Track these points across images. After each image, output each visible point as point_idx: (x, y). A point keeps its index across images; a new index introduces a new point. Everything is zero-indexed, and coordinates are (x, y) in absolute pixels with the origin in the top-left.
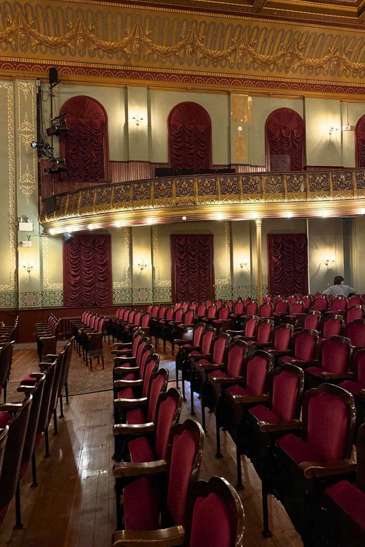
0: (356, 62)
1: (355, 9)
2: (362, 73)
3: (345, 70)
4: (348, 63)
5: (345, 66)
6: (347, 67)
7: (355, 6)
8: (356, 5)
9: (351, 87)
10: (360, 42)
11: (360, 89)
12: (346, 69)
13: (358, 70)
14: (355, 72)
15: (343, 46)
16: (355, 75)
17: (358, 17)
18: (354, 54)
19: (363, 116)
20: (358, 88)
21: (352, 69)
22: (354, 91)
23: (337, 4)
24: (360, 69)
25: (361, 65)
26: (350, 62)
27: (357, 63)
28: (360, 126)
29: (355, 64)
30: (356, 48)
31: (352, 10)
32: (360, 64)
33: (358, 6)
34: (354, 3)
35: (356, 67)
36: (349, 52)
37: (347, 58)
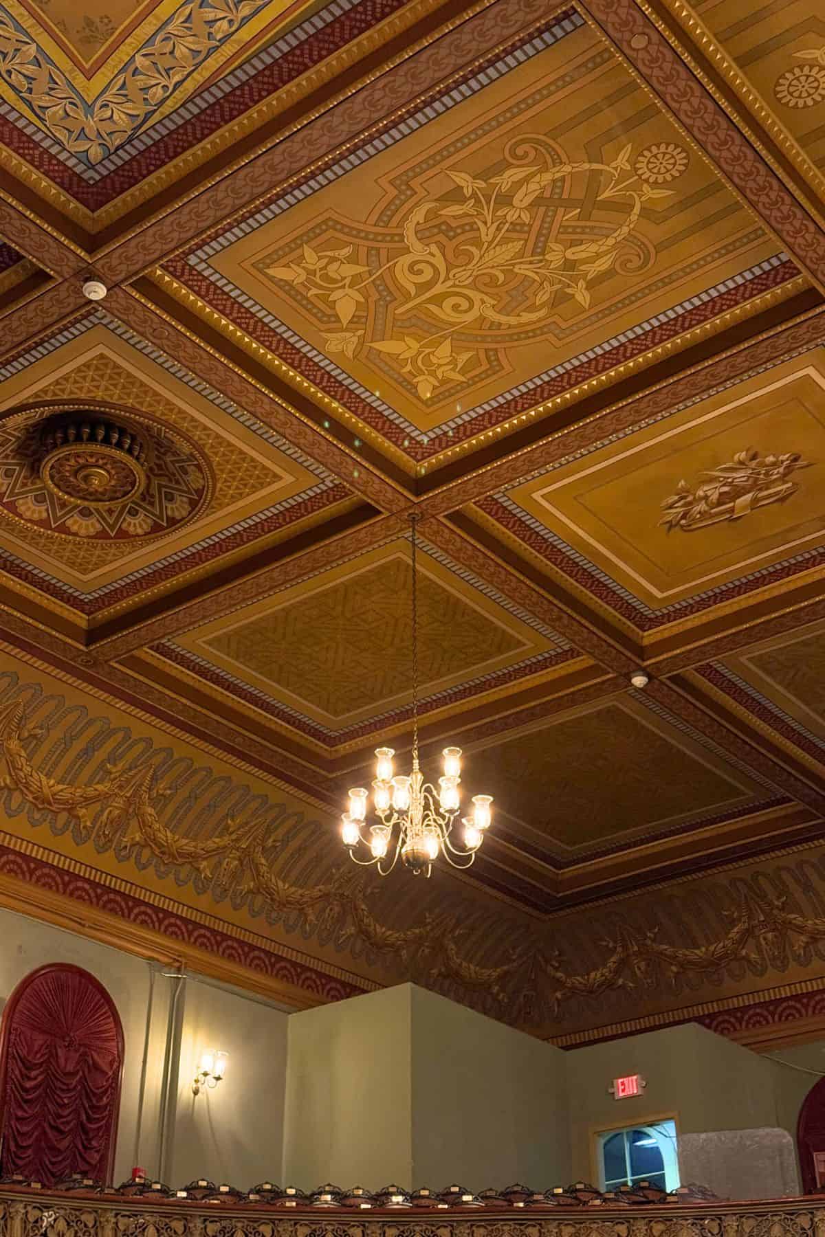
0: (48, 776)
1: (81, 620)
2: (60, 816)
3: (9, 789)
4: (21, 770)
5: (11, 775)
6: (16, 782)
7: (83, 611)
8: (87, 607)
9: (19, 854)
10: (71, 718)
11: (46, 870)
12: (12, 786)
13: (50, 804)
14: (40, 806)
15: (19, 712)
16: (37, 816)
17: (87, 645)
18: (45, 748)
19: (43, 968)
20: (42, 864)
21: (31, 792)
22: (25, 869)
23: (30, 583)
24: (57, 801)
25: (62, 791)
26: (29, 769)
27: (52, 782)
28: (23, 1001)
29: (43, 778)
30: (57, 734)
31: (72, 618)
32: (61, 787)
33: (92, 613)
34: (82, 600)
35: (46, 790)
36: (35, 736)
37: (23, 754)
